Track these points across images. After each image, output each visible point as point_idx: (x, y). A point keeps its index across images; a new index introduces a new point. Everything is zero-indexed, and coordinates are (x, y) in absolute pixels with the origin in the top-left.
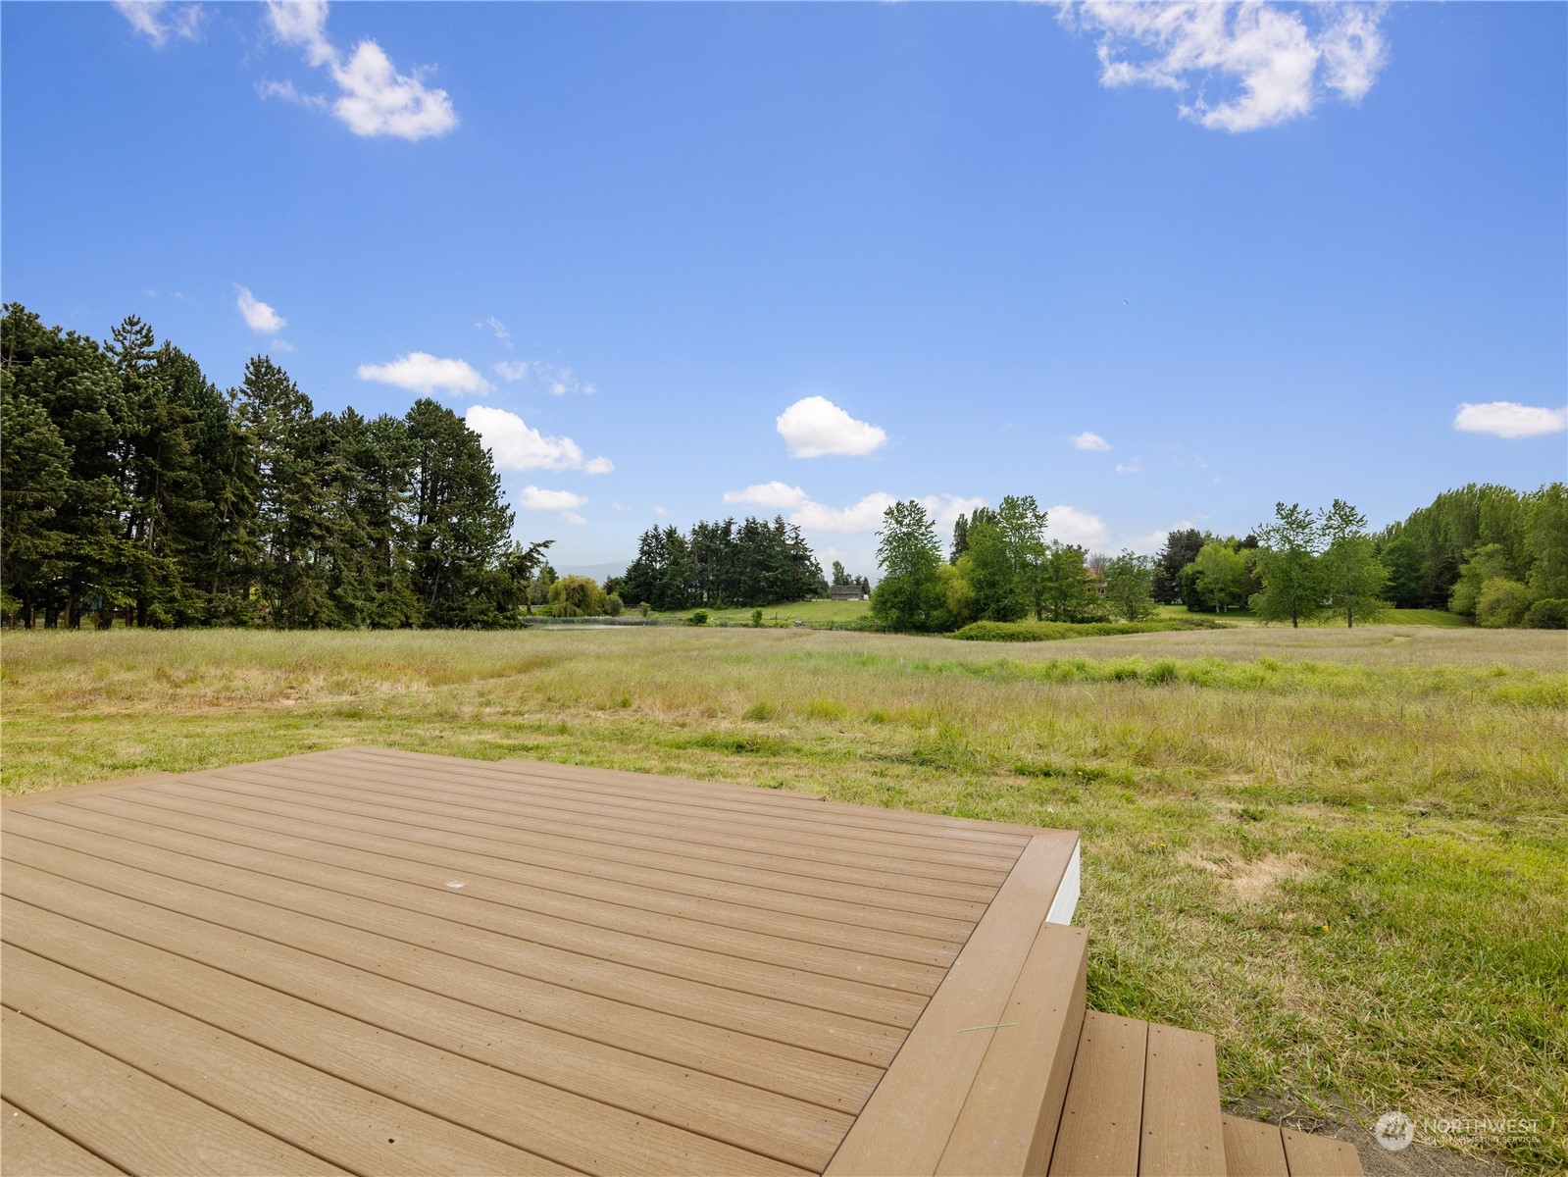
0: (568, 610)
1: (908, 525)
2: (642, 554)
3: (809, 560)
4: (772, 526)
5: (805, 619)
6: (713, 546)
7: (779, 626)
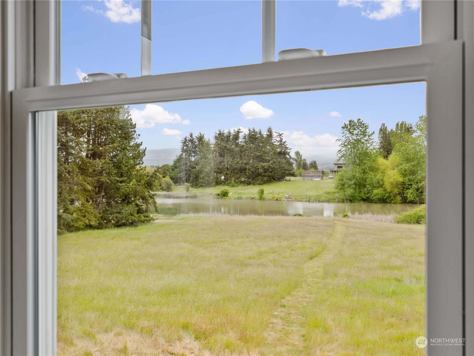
1: (357, 135)
2: (183, 151)
3: (289, 155)
4: (265, 133)
5: (290, 193)
6: (228, 146)
7: (275, 199)
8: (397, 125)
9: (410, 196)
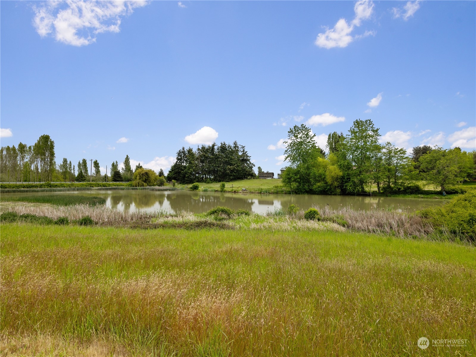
0: (140, 183)
1: (301, 138)
2: (177, 160)
3: (249, 161)
4: (232, 145)
5: (247, 187)
6: (206, 155)
7: (233, 191)
8: (330, 135)
9: (349, 188)
